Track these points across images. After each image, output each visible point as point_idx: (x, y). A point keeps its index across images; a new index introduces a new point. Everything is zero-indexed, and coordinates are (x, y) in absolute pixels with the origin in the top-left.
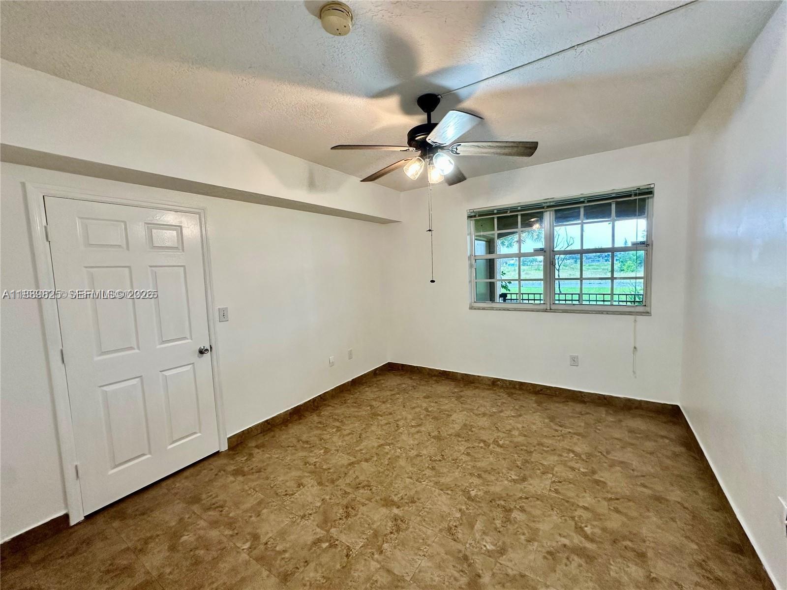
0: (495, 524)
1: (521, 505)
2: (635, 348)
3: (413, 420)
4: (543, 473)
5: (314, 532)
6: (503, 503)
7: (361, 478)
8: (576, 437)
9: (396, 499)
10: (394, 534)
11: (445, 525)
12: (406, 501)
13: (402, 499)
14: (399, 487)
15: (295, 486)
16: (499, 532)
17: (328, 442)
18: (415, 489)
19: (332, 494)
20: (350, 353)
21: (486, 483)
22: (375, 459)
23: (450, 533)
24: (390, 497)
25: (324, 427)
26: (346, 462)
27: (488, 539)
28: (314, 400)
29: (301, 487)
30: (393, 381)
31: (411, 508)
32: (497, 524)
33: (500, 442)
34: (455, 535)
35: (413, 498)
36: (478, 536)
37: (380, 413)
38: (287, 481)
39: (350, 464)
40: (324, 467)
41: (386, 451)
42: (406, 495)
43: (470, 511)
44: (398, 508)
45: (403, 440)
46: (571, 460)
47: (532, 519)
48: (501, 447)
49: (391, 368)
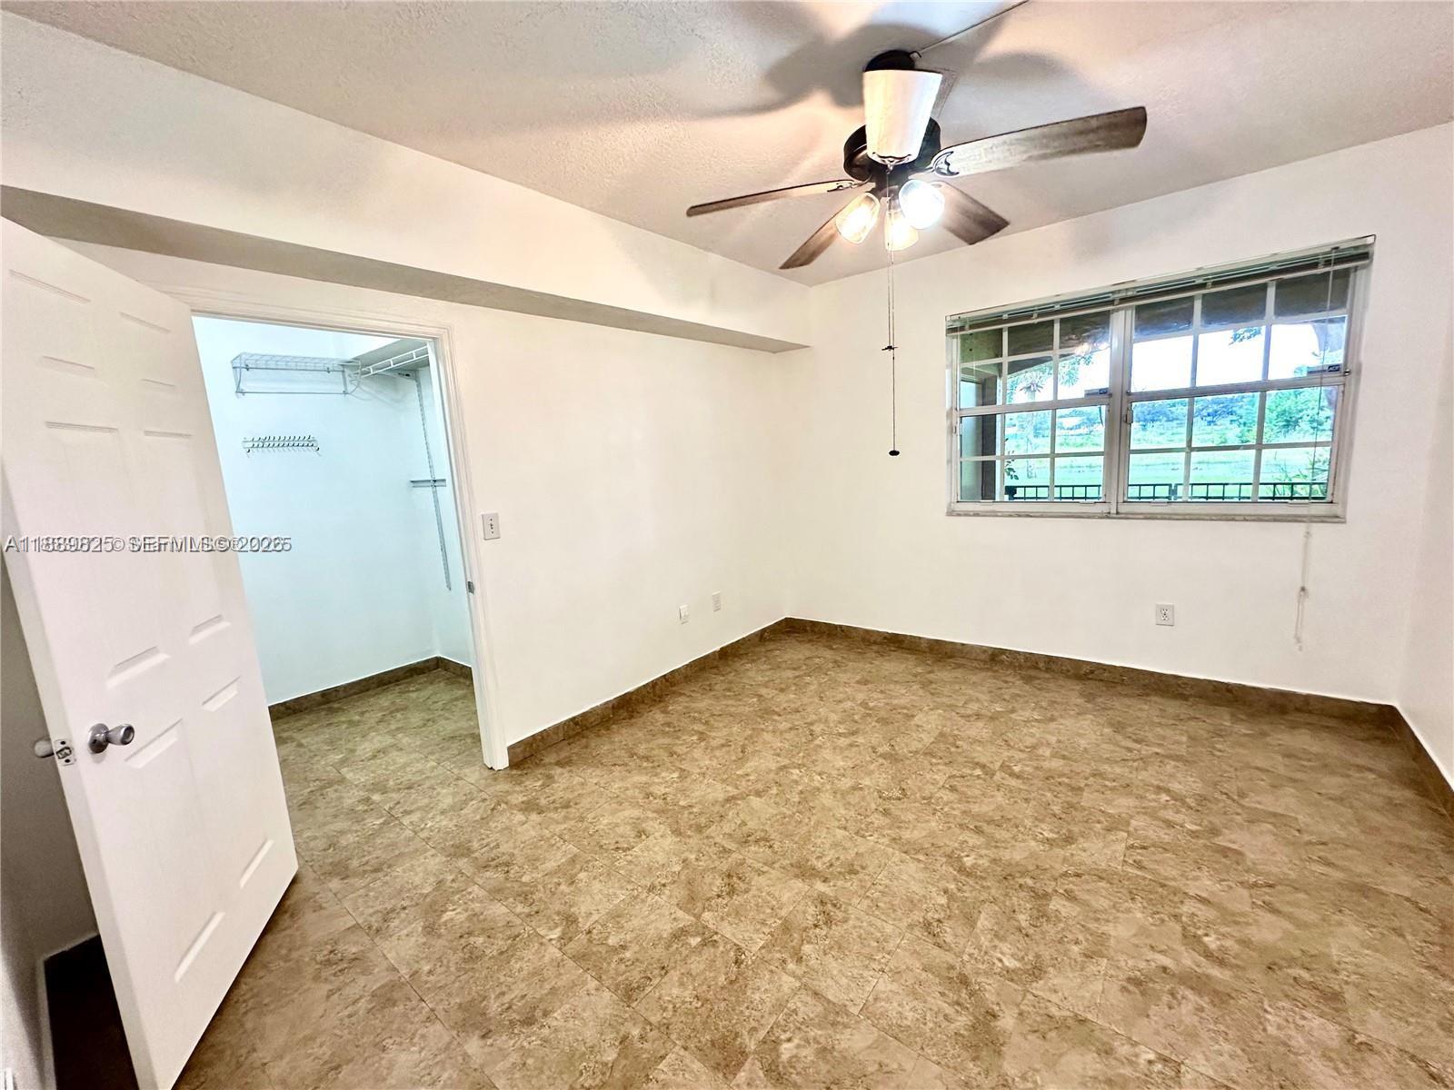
0: (1018, 921)
1: (1066, 887)
2: (1303, 589)
3: (840, 723)
4: (1109, 830)
5: (673, 916)
6: (1030, 882)
7: (752, 825)
8: (1173, 763)
9: (819, 865)
10: (821, 929)
11: (917, 916)
12: (839, 870)
13: (831, 865)
14: (823, 843)
15: (633, 834)
16: (1027, 936)
17: (684, 759)
18: (856, 850)
19: (699, 851)
20: (717, 599)
21: (993, 844)
22: (774, 791)
23: (930, 933)
24: (808, 860)
25: (675, 731)
26: (721, 796)
27: (1005, 947)
28: (654, 684)
29: (644, 837)
30: (795, 652)
31: (849, 884)
32: (1022, 922)
33: (1014, 768)
34: (938, 936)
35: (853, 865)
36: (985, 941)
37: (777, 709)
38: (617, 825)
39: (728, 800)
40: (682, 803)
41: (795, 777)
42: (838, 858)
43: (966, 895)
44: (824, 881)
45: (825, 760)
46: (1165, 807)
47: (1091, 915)
48: (1018, 777)
49: (791, 629)
